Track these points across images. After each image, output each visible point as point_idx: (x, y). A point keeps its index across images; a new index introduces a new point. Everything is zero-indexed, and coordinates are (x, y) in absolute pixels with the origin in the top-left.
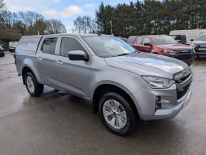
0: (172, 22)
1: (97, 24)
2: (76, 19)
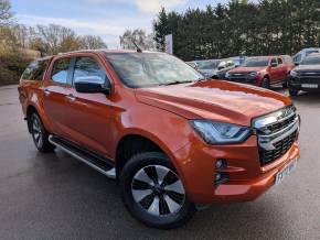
0: (275, 36)
1: (155, 42)
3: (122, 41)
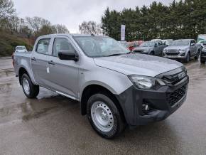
1: (102, 30)
2: (81, 24)
3: (80, 29)
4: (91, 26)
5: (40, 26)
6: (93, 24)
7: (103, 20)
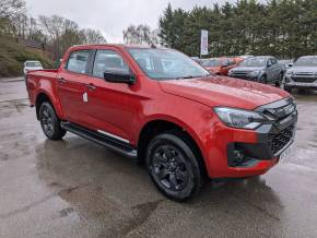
1: (159, 39)
2: (126, 29)
3: (125, 36)
4: (142, 32)
5: (62, 31)
6: (145, 29)
7: (162, 24)
